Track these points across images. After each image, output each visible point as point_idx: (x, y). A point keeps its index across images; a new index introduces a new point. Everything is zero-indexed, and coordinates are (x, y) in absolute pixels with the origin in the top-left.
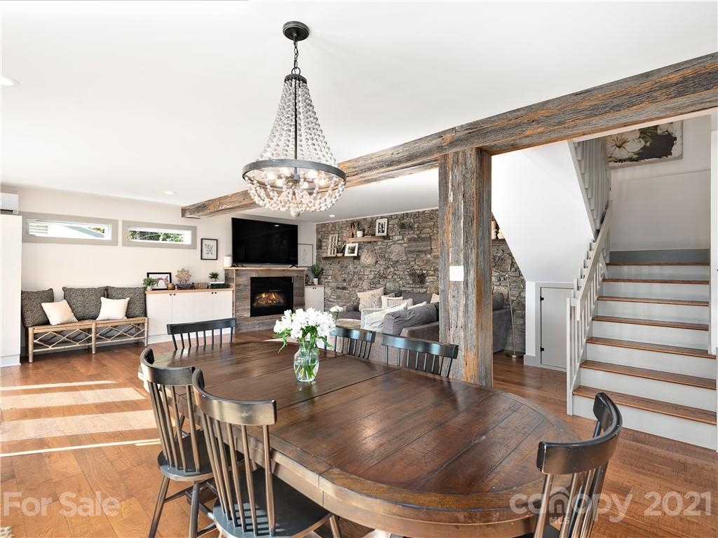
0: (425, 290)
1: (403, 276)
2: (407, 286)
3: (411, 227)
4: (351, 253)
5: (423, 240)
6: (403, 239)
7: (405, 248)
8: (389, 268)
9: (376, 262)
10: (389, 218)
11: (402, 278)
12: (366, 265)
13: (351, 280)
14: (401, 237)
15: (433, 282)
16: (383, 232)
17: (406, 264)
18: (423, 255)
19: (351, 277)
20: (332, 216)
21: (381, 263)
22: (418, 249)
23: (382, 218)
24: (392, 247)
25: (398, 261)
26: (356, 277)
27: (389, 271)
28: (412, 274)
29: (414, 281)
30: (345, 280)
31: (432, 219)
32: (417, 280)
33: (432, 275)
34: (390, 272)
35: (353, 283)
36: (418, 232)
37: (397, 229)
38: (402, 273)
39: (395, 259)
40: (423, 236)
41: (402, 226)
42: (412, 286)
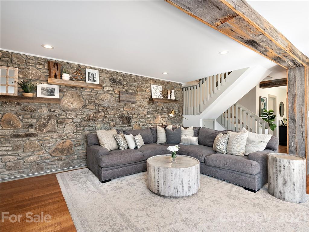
0: (131, 128)
1: (114, 119)
2: (117, 126)
3: (121, 83)
4: (48, 95)
5: (131, 94)
6: (114, 91)
7: (116, 97)
8: (99, 112)
9: (84, 107)
10: (101, 71)
11: (112, 121)
12: (70, 108)
13: (44, 125)
14: (111, 89)
15: (136, 122)
16: (95, 81)
17: (116, 109)
18: (130, 104)
19: (43, 121)
20: (48, 46)
21: (91, 107)
22: (128, 99)
23: (91, 68)
24: (102, 96)
25: (109, 108)
26: (53, 121)
27: (100, 114)
28: (121, 117)
29: (123, 122)
30: (31, 126)
31: (136, 81)
32: (126, 121)
33: (136, 118)
34: (101, 116)
35: (49, 128)
36: (126, 88)
37: (108, 82)
38: (112, 116)
39: (106, 105)
40: (130, 91)
41: (113, 81)
42: (121, 126)
